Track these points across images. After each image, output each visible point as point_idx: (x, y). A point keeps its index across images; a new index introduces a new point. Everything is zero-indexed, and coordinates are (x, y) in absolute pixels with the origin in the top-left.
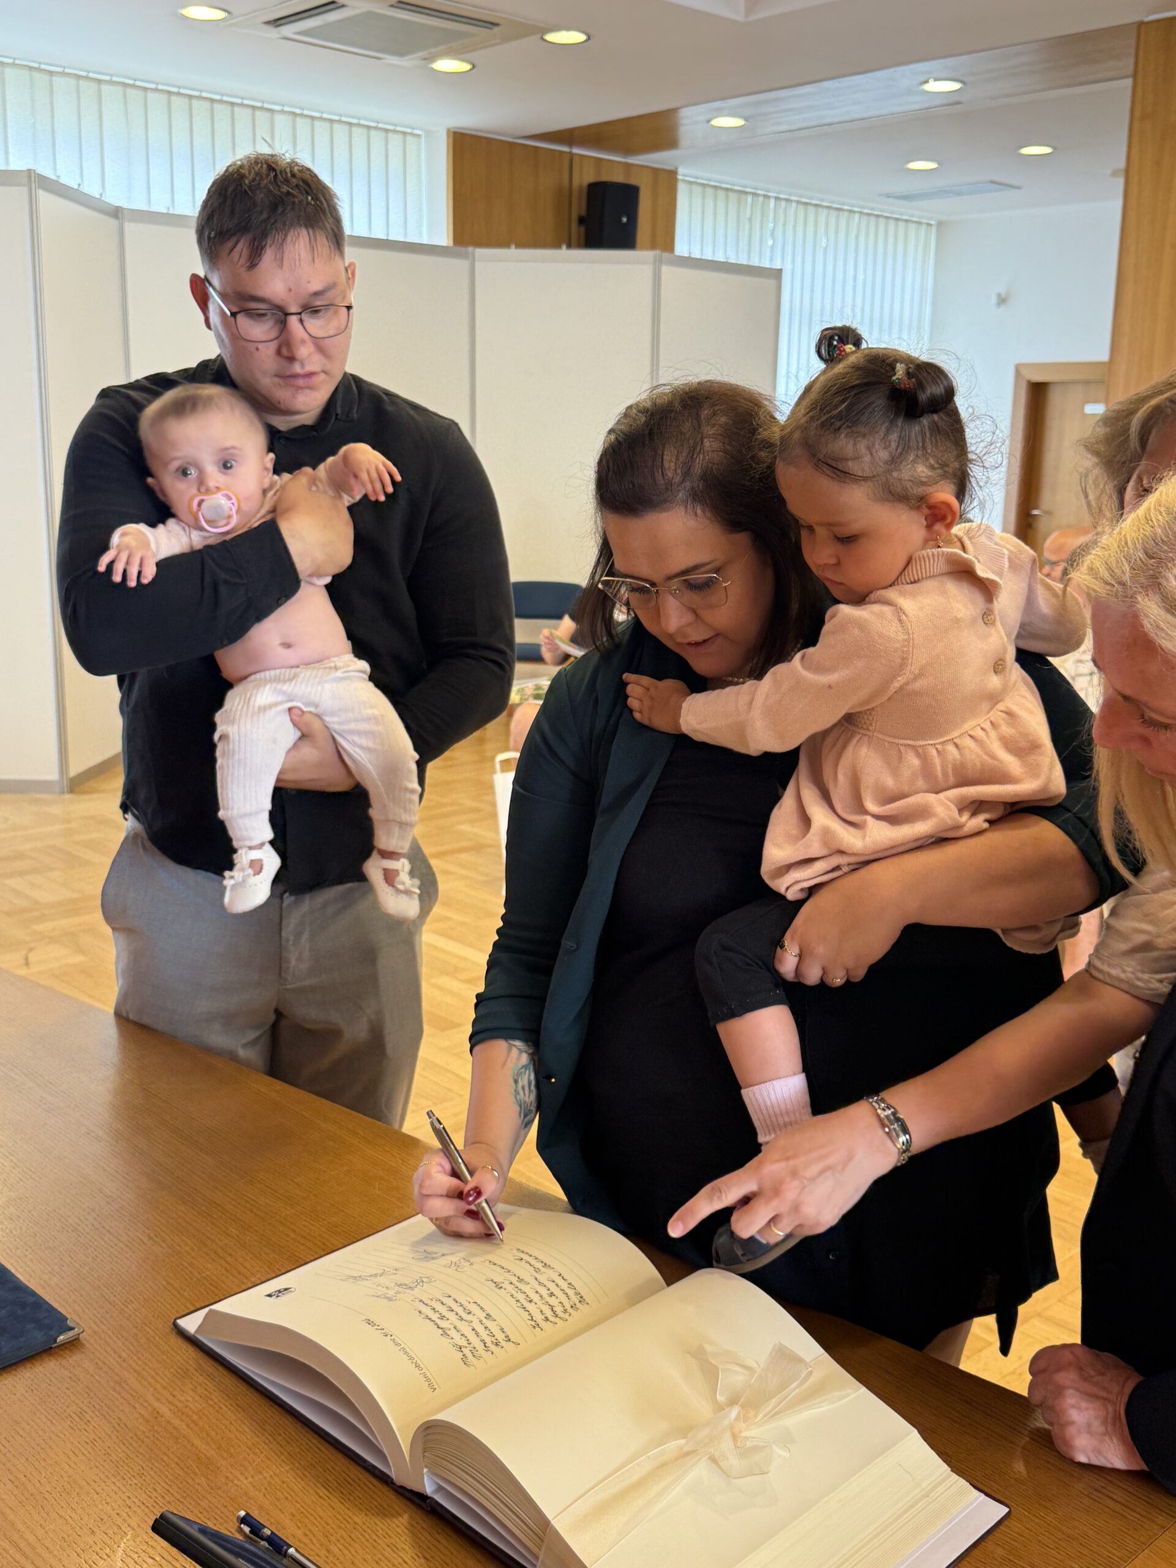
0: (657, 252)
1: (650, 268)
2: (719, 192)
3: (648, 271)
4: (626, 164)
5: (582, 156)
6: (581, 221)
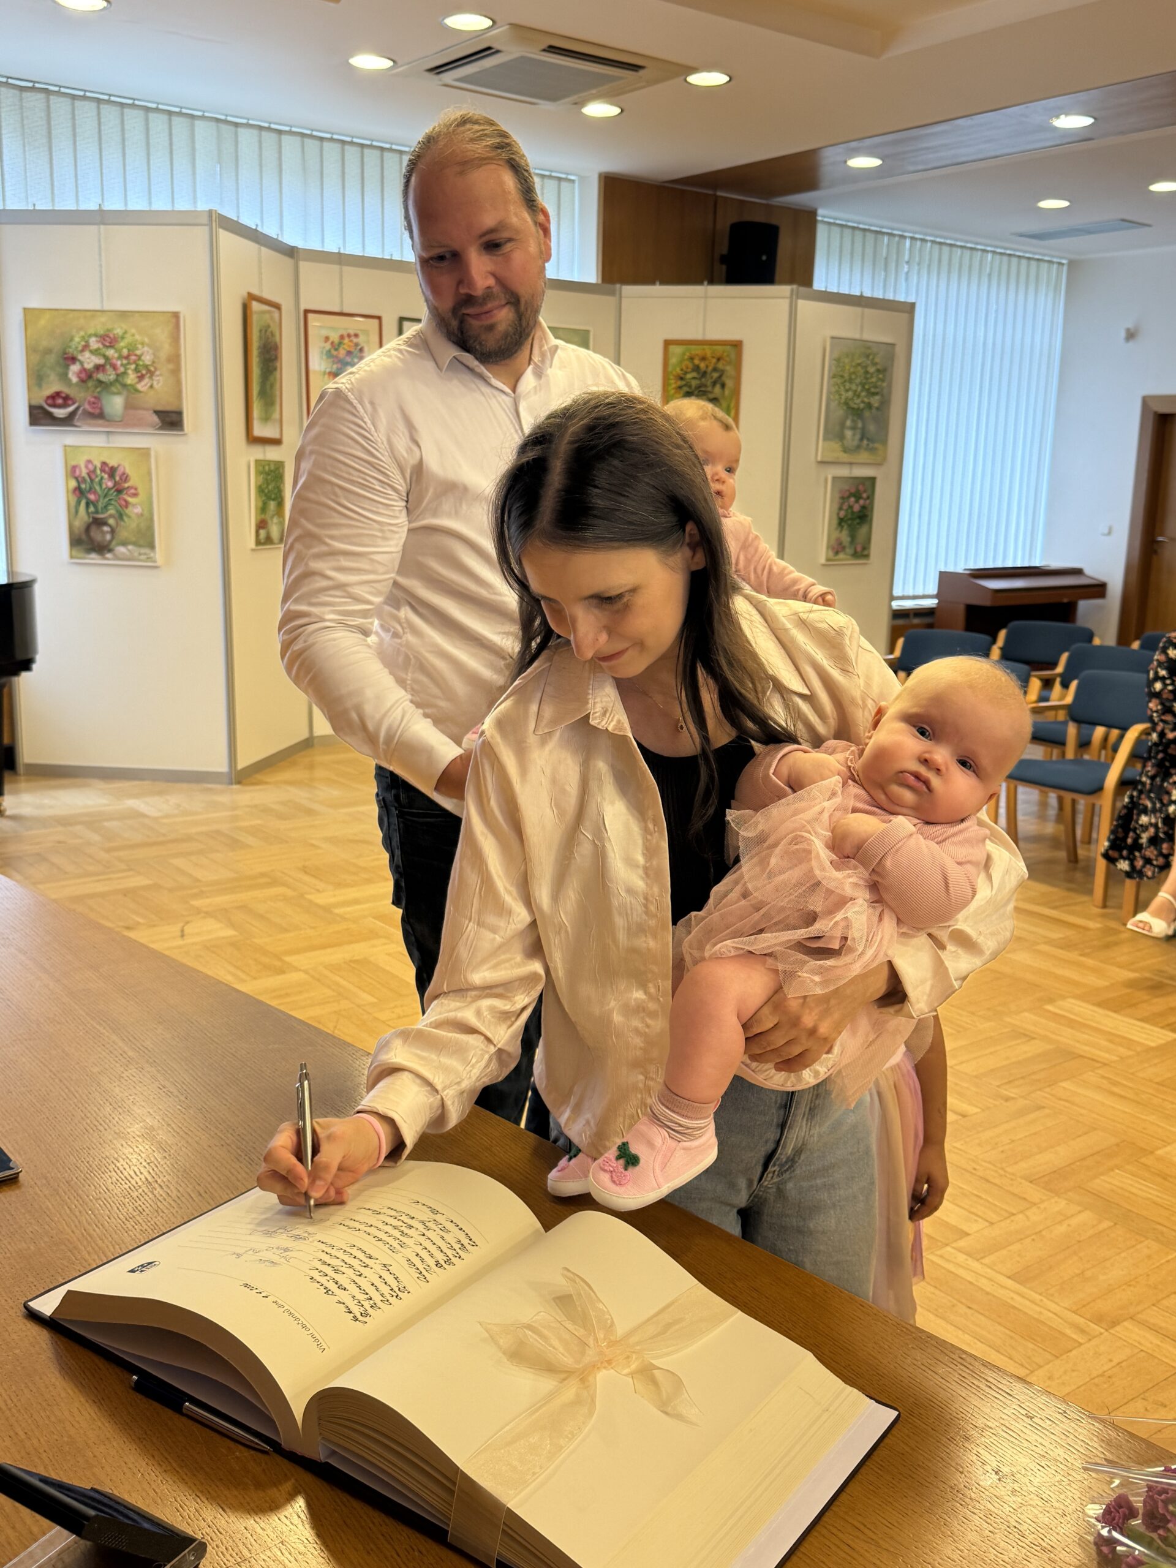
0: (795, 287)
1: (787, 301)
2: (857, 232)
3: (785, 304)
4: (768, 206)
5: (726, 198)
6: (723, 259)
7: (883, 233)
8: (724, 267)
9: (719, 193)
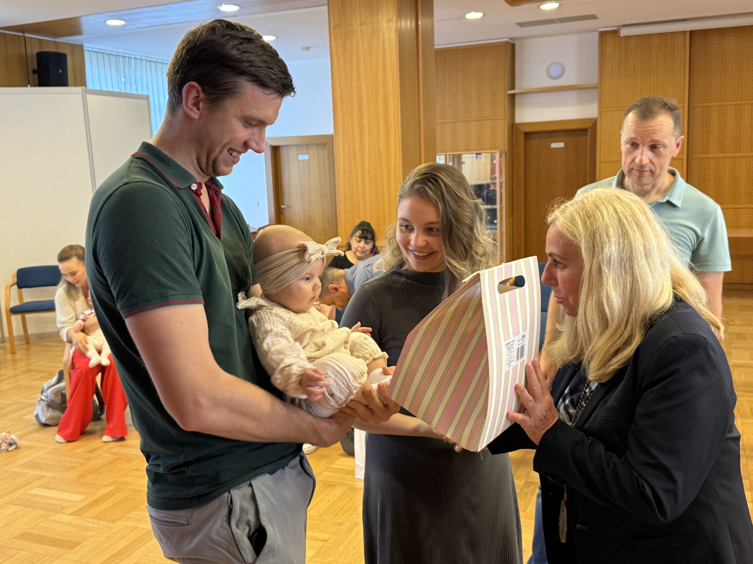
0: (84, 88)
1: (81, 95)
2: (105, 55)
3: (79, 98)
4: (55, 42)
5: (31, 38)
6: (34, 72)
7: (119, 56)
8: (36, 76)
9: (26, 35)
